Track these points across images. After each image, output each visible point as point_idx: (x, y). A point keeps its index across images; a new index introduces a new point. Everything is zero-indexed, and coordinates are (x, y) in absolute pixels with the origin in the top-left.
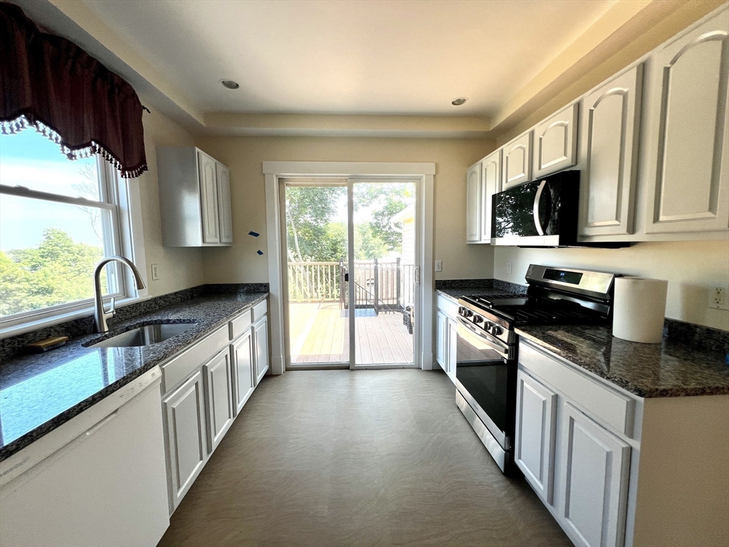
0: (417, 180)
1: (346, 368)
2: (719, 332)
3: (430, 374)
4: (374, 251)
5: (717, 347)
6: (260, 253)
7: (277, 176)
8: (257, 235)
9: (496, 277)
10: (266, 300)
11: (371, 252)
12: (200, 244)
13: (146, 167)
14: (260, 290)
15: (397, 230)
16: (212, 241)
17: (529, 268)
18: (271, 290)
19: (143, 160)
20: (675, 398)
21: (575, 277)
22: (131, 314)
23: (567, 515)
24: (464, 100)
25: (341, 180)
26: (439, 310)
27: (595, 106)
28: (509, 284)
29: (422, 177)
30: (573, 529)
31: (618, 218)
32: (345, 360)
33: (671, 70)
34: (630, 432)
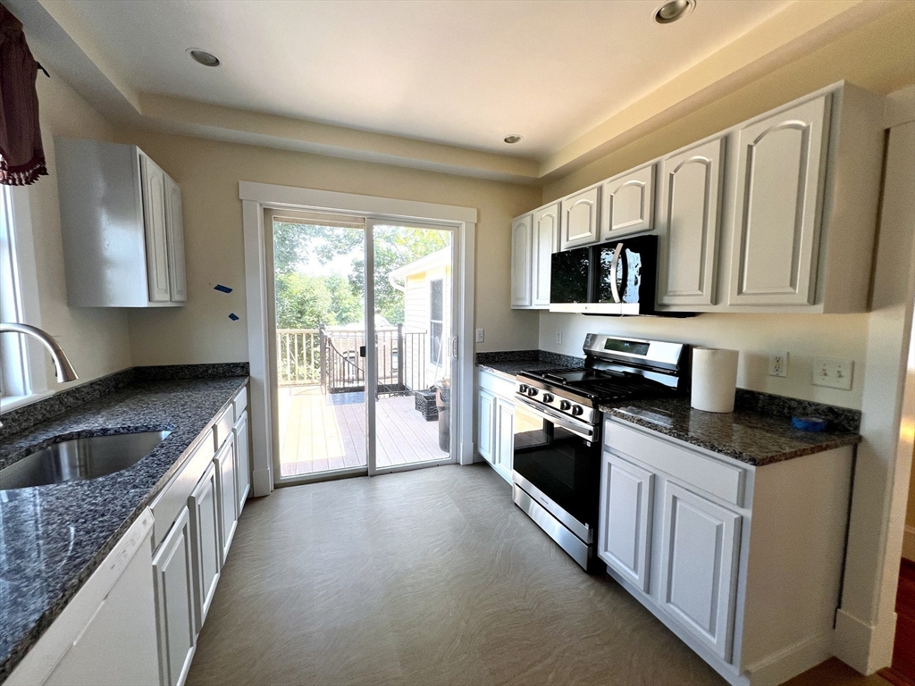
0: (454, 228)
1: (363, 474)
2: (779, 398)
3: (472, 469)
4: (349, 314)
5: (778, 412)
6: (233, 317)
7: (261, 205)
8: (228, 290)
9: (542, 347)
10: (245, 388)
11: (344, 315)
12: (143, 302)
13: (45, 169)
14: (236, 372)
15: (400, 288)
16: (162, 299)
17: (587, 338)
18: (252, 373)
19: (38, 157)
20: (777, 464)
21: (642, 347)
22: (20, 425)
23: (668, 600)
24: (518, 138)
25: (356, 220)
26: (482, 389)
27: (675, 171)
28: (559, 355)
29: (460, 224)
30: (677, 614)
31: (700, 288)
32: (361, 463)
33: (754, 148)
34: (742, 503)
